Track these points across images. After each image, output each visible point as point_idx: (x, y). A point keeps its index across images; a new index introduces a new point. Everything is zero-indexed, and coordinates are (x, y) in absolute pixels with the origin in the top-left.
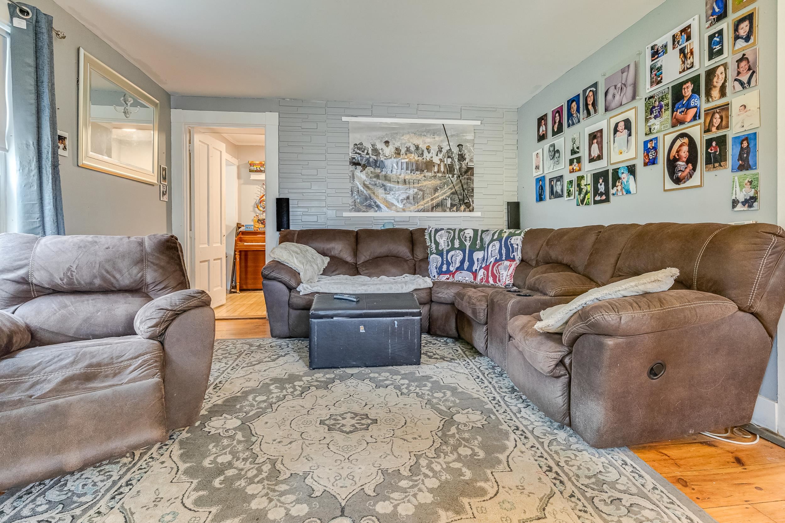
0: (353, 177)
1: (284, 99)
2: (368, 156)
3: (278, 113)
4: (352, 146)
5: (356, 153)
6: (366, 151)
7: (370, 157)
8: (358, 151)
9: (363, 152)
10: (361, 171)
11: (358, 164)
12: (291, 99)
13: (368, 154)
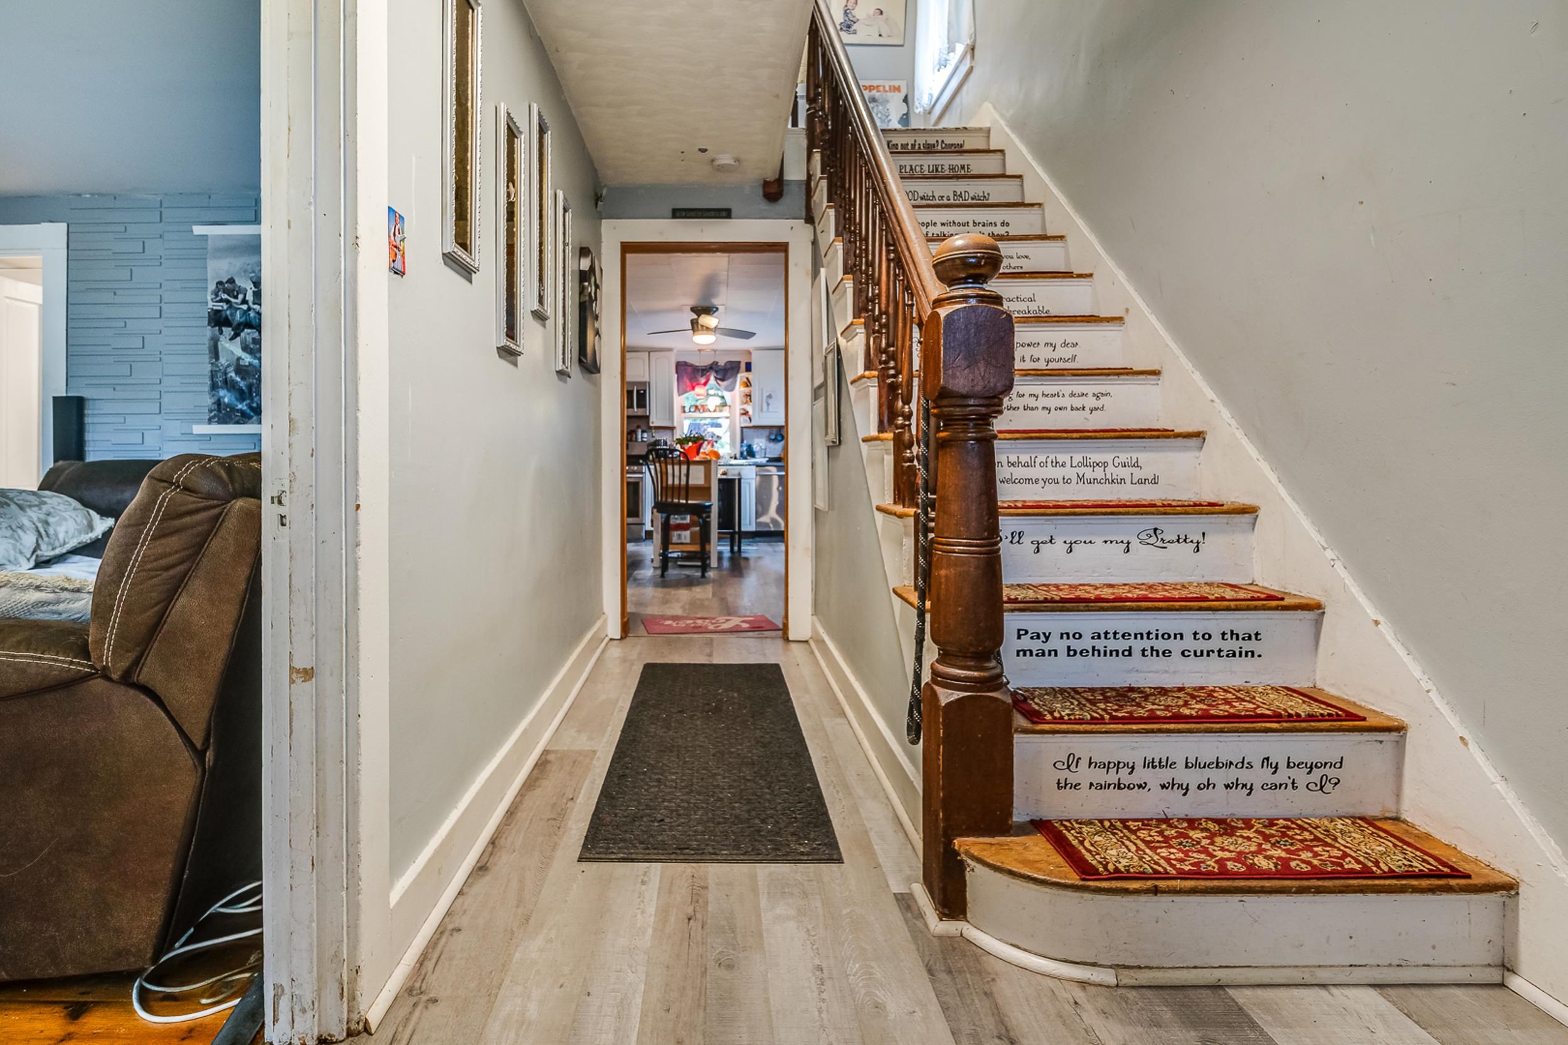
0: (215, 352)
1: (79, 195)
2: (245, 307)
3: (65, 224)
4: (212, 287)
5: (221, 301)
6: (241, 297)
7: (249, 309)
8: (225, 296)
9: (236, 297)
10: (232, 339)
11: (227, 322)
12: (93, 194)
13: (244, 302)
